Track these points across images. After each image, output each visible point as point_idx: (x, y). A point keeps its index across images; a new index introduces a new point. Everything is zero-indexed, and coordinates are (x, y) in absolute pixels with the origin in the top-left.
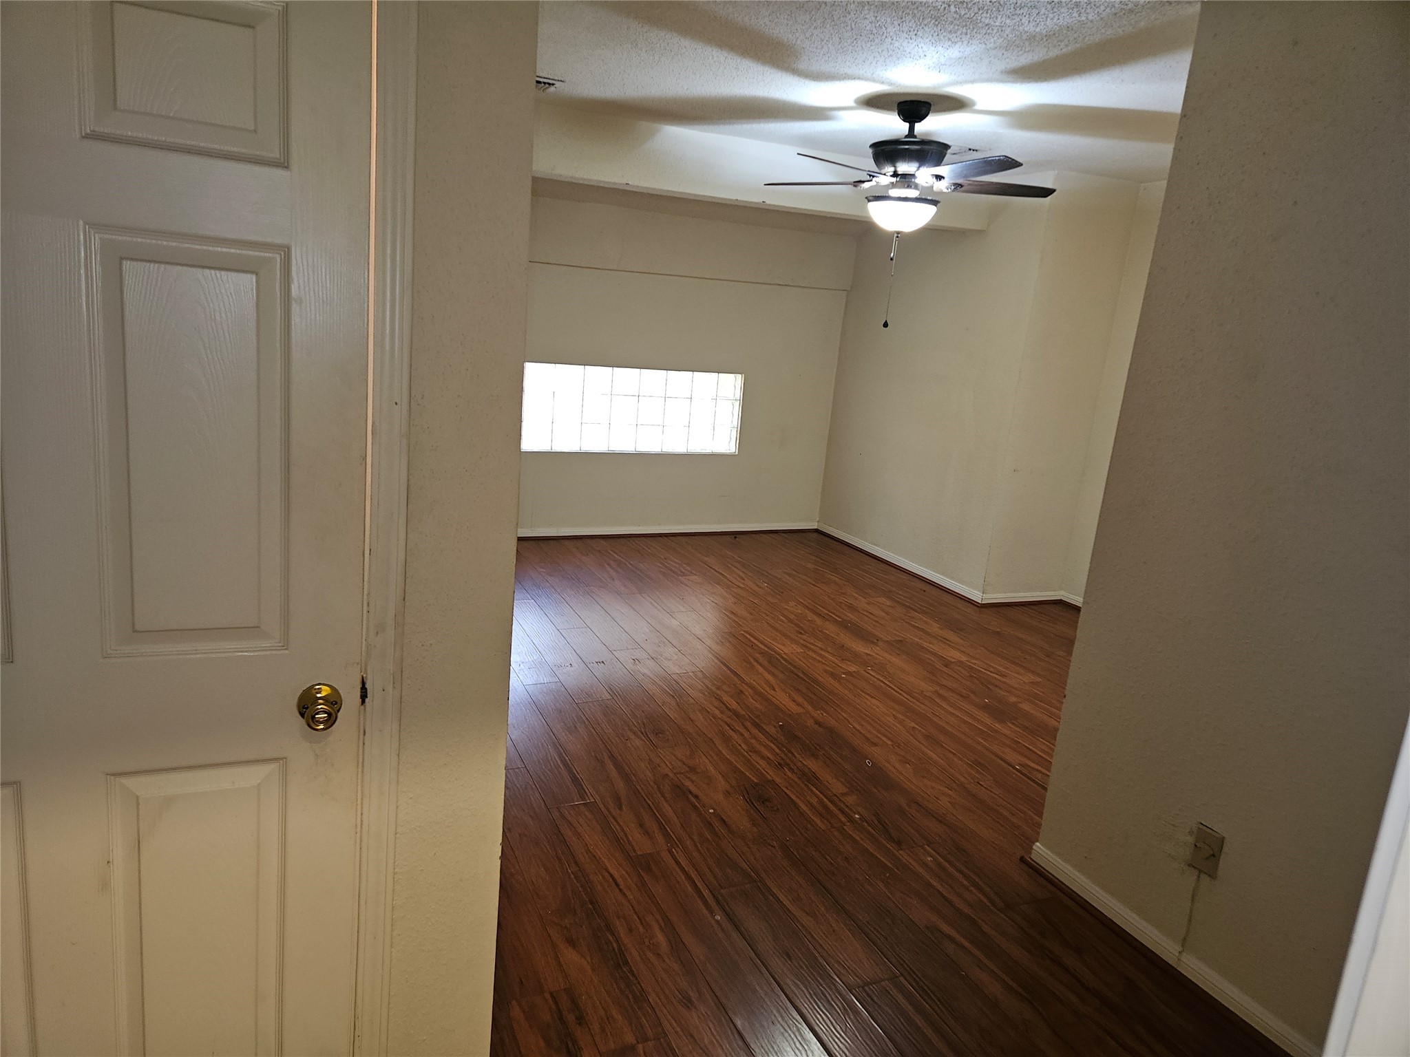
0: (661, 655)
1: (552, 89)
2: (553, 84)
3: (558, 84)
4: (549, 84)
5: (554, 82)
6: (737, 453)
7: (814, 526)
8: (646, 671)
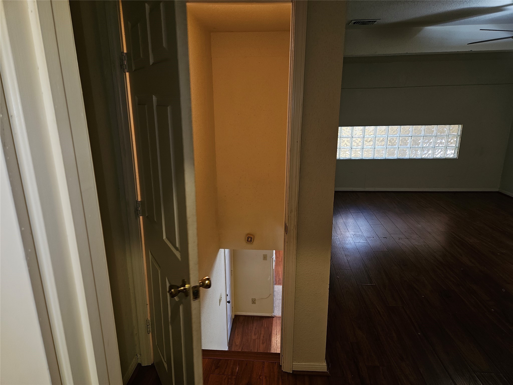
0: (411, 238)
1: (376, 23)
2: (376, 21)
3: (378, 21)
4: (374, 21)
5: (376, 20)
6: (457, 158)
7: (497, 190)
8: (404, 243)
